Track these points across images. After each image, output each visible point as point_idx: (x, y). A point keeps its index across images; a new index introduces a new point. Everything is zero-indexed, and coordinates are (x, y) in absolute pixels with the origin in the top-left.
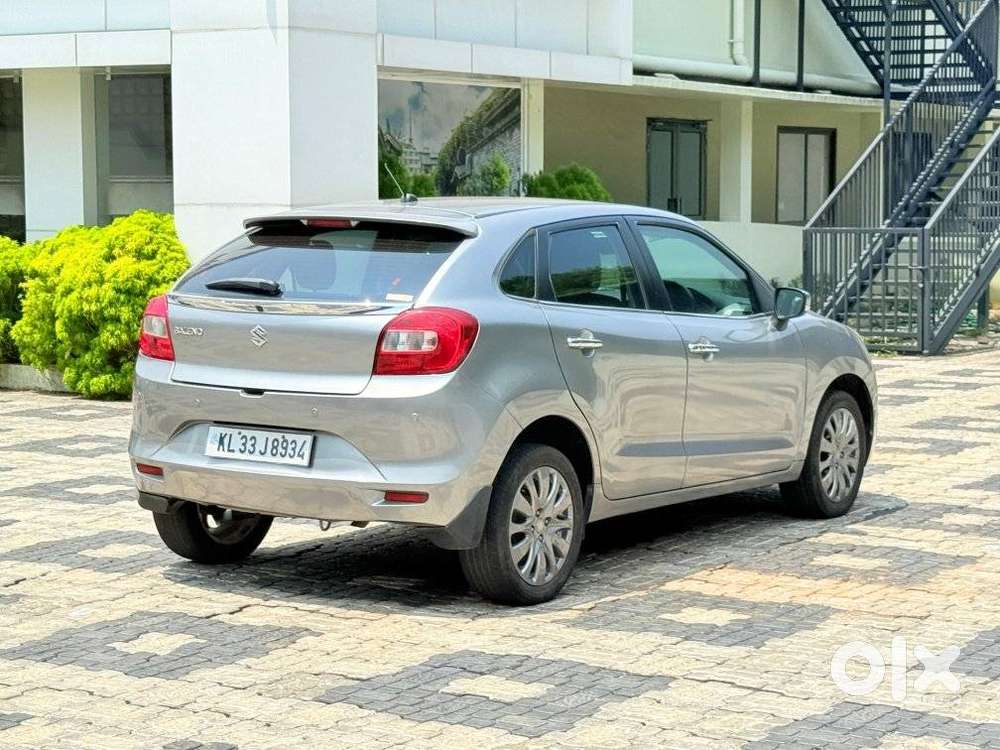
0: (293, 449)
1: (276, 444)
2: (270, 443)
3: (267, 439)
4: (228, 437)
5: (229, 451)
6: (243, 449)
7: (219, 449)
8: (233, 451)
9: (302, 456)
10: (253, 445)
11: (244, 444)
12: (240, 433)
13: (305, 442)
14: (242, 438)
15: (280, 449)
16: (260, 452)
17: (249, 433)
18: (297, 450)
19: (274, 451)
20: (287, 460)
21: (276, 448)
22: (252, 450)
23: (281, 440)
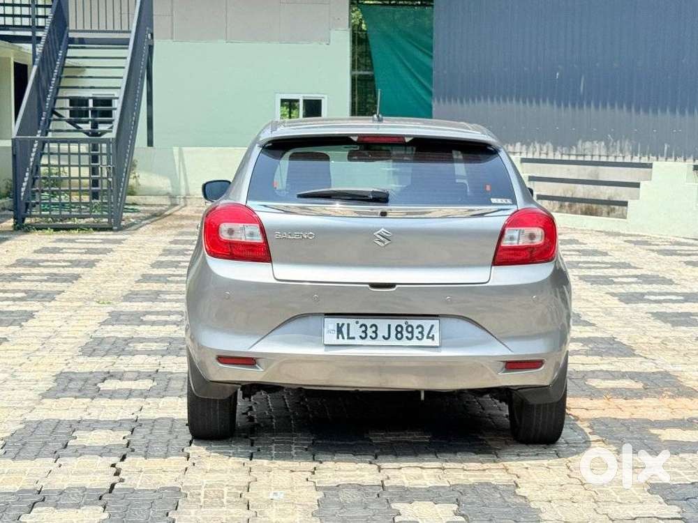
0: (421, 333)
1: (399, 329)
2: (393, 329)
3: (389, 326)
4: (345, 326)
5: (349, 338)
6: (363, 335)
7: (338, 338)
8: (354, 338)
9: (433, 338)
10: (375, 332)
11: (365, 332)
12: (357, 323)
13: (432, 326)
14: (361, 327)
15: (405, 333)
16: (384, 337)
17: (369, 322)
18: (425, 333)
19: (399, 336)
20: (415, 342)
21: (401, 332)
22: (374, 335)
23: (405, 326)
